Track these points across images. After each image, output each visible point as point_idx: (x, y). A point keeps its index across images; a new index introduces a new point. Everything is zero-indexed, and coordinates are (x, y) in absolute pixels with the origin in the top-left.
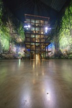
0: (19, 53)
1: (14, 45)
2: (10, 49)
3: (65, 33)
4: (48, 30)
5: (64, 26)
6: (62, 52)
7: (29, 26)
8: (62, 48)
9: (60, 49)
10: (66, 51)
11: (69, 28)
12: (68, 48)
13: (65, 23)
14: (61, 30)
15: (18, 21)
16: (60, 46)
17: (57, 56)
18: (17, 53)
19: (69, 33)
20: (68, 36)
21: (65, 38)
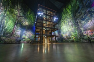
0: (23, 36)
1: (19, 28)
2: (13, 31)
3: (64, 23)
4: (56, 19)
5: (63, 18)
6: (64, 37)
7: (42, 14)
8: (63, 33)
9: (62, 34)
10: (67, 36)
11: (67, 20)
12: (68, 34)
13: (64, 17)
14: (61, 20)
15: (27, 7)
16: (62, 32)
17: (60, 40)
18: (21, 36)
19: (67, 24)
20: (67, 25)
21: (65, 26)
